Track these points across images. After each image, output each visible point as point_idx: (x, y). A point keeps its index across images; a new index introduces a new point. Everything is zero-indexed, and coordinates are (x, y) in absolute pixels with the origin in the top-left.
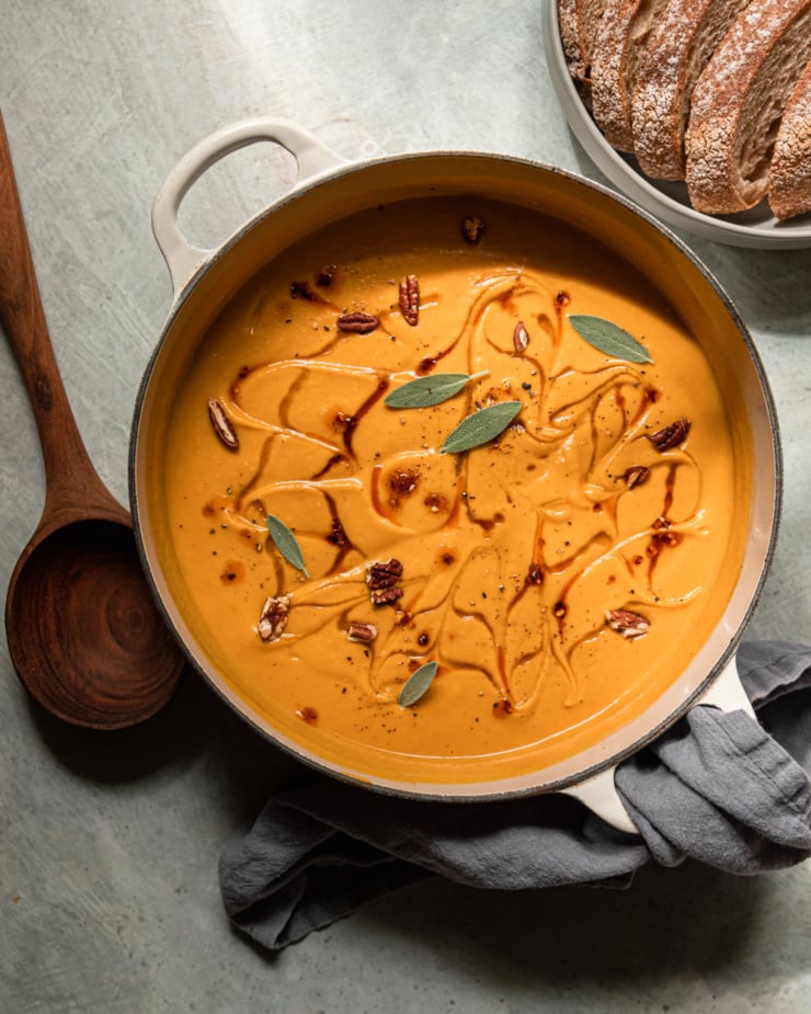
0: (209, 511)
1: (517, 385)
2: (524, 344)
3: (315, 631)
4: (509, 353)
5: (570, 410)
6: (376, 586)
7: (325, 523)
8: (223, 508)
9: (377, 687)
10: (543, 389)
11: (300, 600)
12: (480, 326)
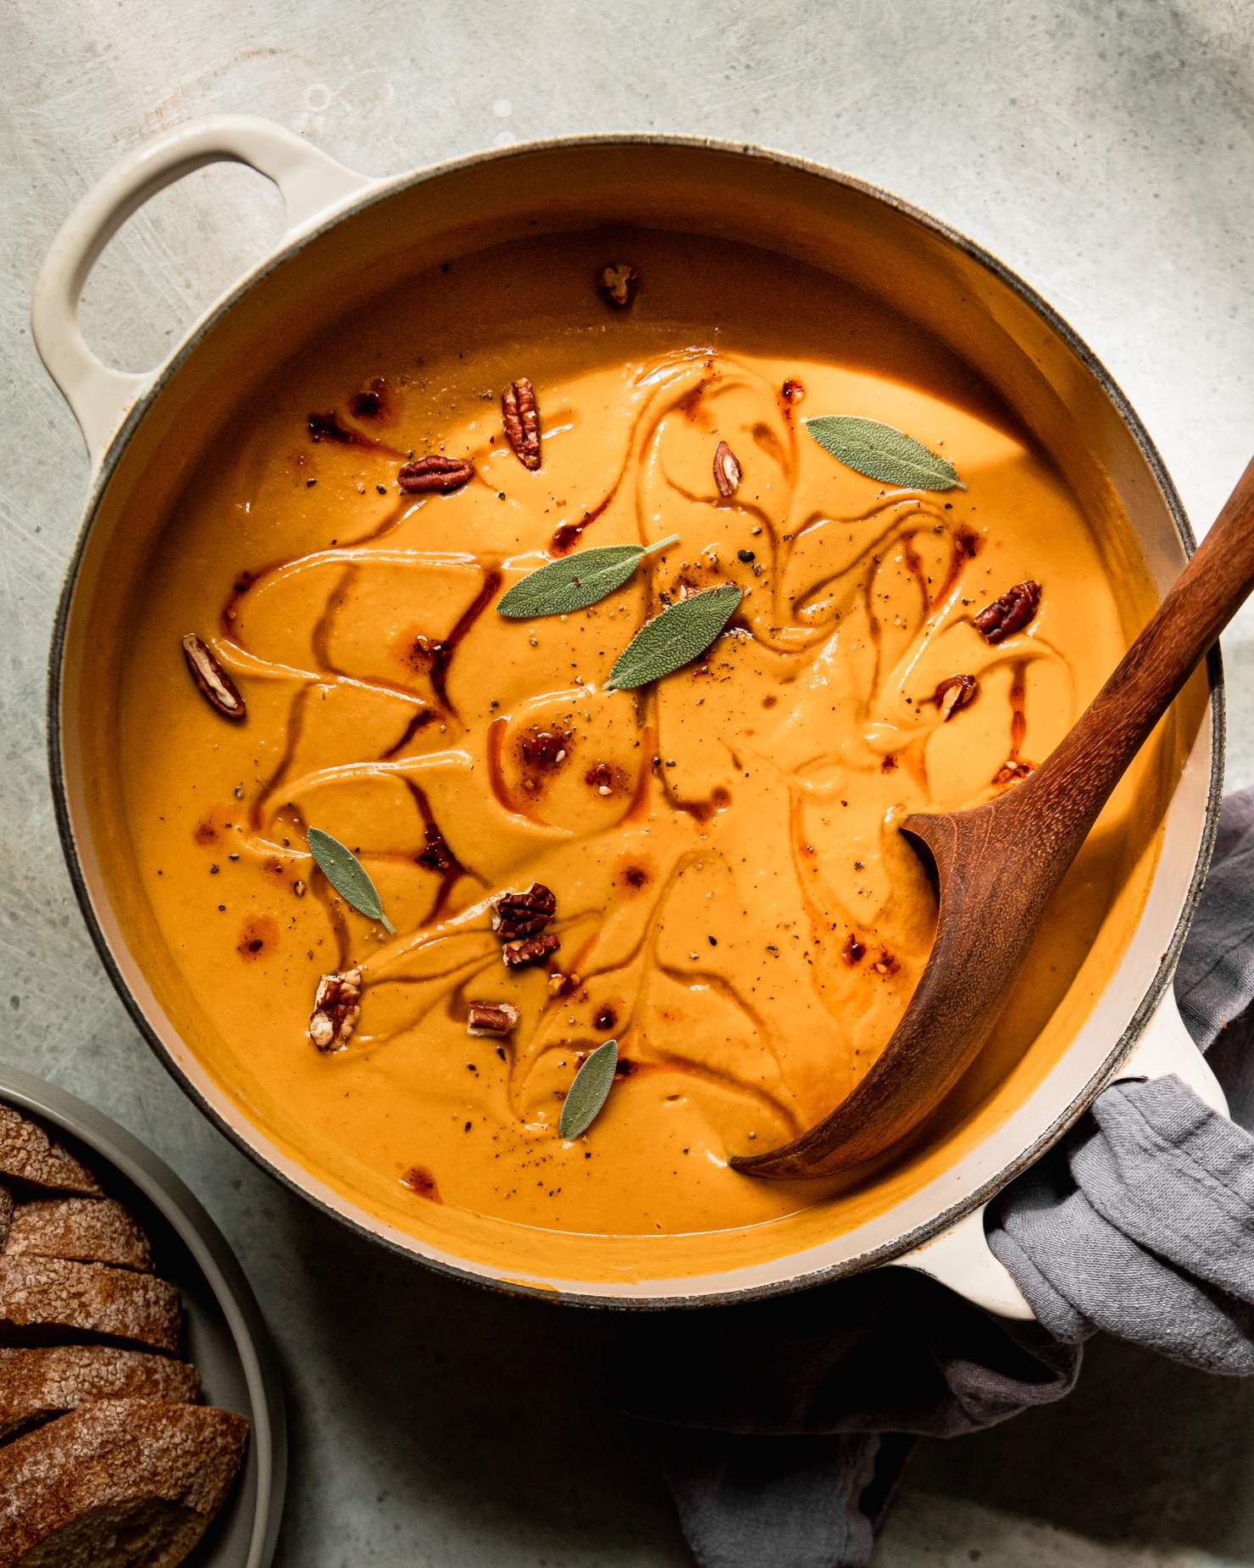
0: (206, 834)
1: (729, 556)
2: (734, 481)
3: (410, 1026)
4: (709, 500)
5: (826, 590)
6: (510, 935)
7: (413, 834)
8: (229, 826)
9: (522, 1111)
10: (775, 558)
11: (381, 973)
12: (653, 457)
